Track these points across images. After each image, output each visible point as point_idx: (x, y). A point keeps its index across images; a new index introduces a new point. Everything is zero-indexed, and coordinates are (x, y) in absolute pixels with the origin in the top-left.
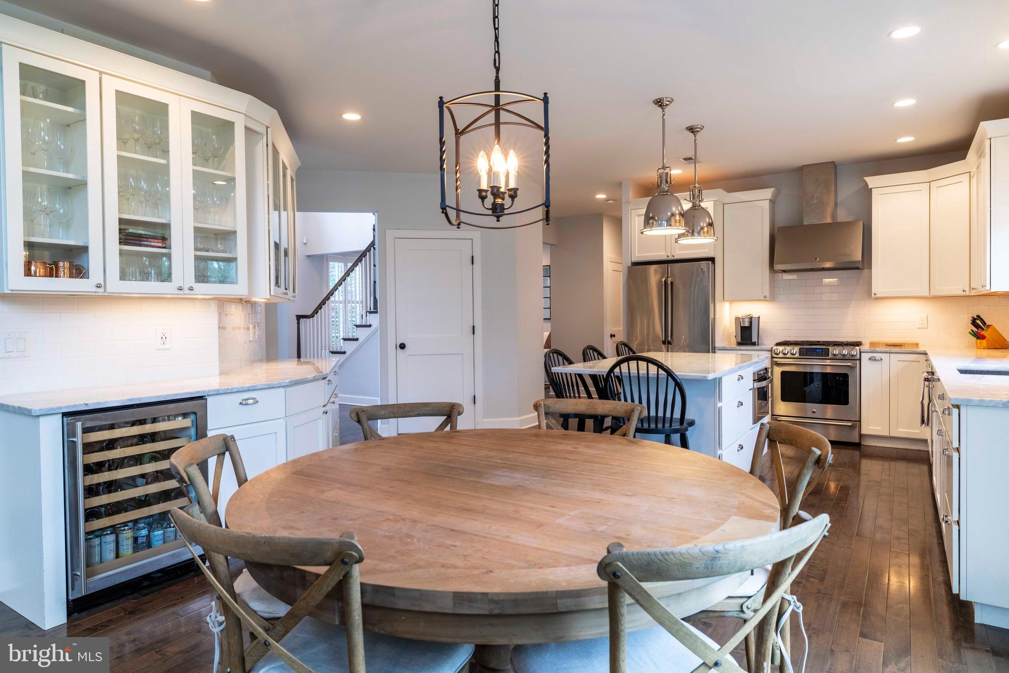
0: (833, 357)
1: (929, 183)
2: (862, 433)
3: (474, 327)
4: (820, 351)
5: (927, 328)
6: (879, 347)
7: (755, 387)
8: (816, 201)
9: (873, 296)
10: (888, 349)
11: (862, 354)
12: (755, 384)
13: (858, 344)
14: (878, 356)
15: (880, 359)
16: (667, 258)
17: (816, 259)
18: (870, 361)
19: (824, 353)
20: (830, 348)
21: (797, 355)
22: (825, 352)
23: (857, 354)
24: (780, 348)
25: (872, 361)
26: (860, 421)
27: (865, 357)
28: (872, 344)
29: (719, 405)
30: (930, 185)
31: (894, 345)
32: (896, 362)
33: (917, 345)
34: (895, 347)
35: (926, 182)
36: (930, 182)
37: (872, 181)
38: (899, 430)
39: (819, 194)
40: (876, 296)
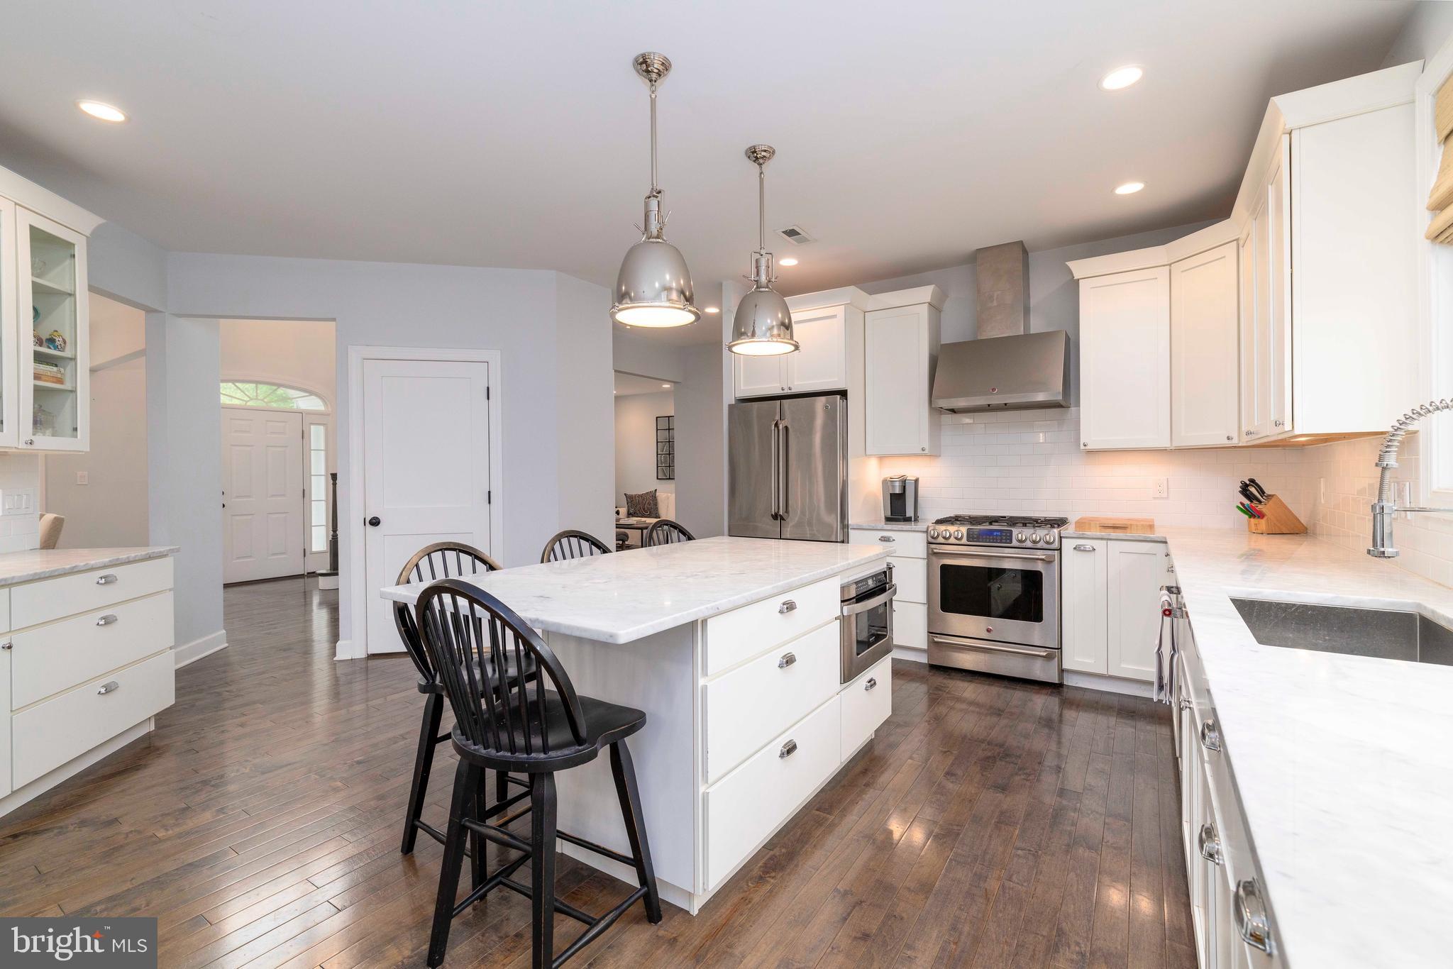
0: (1017, 544)
1: (1168, 267)
2: (1064, 667)
3: (489, 492)
4: (999, 533)
5: (1167, 498)
6: (1090, 529)
7: (845, 614)
8: (995, 303)
9: (1082, 447)
10: (1104, 534)
11: (1063, 540)
12: (845, 608)
13: (1060, 522)
14: (1088, 544)
15: (1091, 549)
16: (782, 392)
17: (994, 390)
18: (1075, 551)
19: (1004, 538)
20: (1015, 531)
21: (964, 541)
22: (1006, 536)
23: (1054, 540)
24: (942, 528)
25: (1080, 552)
26: (1060, 648)
27: (1068, 545)
28: (1081, 524)
29: (701, 682)
30: (1170, 270)
31: (1115, 528)
32: (1117, 553)
33: (1151, 527)
34: (1116, 529)
35: (1164, 266)
36: (1170, 265)
37: (1079, 268)
38: (1123, 666)
39: (999, 292)
40: (1088, 447)
